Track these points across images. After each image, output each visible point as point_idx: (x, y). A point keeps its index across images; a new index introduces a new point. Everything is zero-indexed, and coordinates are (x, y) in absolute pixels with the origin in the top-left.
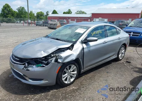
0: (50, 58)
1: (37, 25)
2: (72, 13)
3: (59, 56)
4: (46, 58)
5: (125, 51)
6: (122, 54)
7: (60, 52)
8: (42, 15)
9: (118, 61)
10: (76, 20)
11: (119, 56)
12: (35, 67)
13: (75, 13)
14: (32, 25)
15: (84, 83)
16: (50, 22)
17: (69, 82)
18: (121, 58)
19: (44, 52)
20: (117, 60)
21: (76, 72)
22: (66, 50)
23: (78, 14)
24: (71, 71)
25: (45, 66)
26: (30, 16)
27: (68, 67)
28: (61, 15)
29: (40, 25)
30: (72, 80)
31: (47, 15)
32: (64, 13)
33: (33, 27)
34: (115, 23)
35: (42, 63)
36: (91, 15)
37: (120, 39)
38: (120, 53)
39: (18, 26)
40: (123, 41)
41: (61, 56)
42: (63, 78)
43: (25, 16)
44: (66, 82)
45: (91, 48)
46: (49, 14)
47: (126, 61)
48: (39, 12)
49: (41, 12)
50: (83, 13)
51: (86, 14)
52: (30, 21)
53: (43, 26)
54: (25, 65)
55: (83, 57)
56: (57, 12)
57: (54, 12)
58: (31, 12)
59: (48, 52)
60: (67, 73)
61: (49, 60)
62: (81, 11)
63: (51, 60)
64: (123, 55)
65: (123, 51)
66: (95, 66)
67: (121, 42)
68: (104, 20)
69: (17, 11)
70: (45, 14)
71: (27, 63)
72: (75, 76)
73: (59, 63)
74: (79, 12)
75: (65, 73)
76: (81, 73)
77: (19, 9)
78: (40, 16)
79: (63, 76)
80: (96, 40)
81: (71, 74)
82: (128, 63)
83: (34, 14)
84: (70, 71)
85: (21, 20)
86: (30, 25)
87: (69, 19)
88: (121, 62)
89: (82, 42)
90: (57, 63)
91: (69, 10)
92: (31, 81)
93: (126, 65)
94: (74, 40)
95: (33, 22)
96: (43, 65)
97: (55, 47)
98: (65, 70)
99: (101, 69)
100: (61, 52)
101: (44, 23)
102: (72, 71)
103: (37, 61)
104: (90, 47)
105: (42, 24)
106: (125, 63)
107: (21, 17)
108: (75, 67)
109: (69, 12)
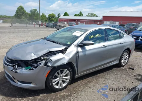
0: (39, 61)
1: (47, 27)
2: (83, 15)
3: (48, 59)
4: (36, 61)
5: (129, 57)
6: (126, 59)
7: (51, 55)
8: (53, 17)
9: (121, 67)
10: (85, 22)
11: (122, 62)
12: (24, 70)
13: (87, 15)
14: (43, 26)
15: (77, 89)
16: (59, 24)
17: (61, 87)
18: (124, 64)
19: (34, 54)
20: (119, 65)
21: (69, 77)
22: (58, 53)
23: (89, 16)
24: (63, 76)
25: (34, 68)
26: (42, 18)
27: (59, 71)
28: (72, 17)
29: (50, 27)
30: (64, 85)
31: (59, 17)
32: (75, 15)
33: (43, 28)
34: (125, 26)
35: (32, 66)
36: (102, 18)
37: (122, 43)
38: (122, 58)
39: (29, 27)
40: (127, 45)
41: (50, 59)
42: (54, 82)
43: (37, 18)
44: (57, 87)
45: (87, 53)
46: (60, 16)
47: (129, 67)
48: (51, 14)
49: (53, 14)
50: (94, 15)
51: (97, 16)
52: (40, 22)
53: (53, 27)
54: (15, 67)
55: (77, 61)
56: (68, 14)
57: (66, 14)
58: (43, 14)
59: (39, 55)
60: (59, 77)
61: (39, 63)
62: (92, 13)
63: (41, 63)
64: (127, 61)
65: (127, 57)
66: (92, 71)
67: (123, 46)
68: (115, 23)
69: (30, 13)
70: (57, 16)
71: (17, 64)
72: (68, 81)
73: (48, 66)
74: (91, 14)
75: (56, 77)
76: (76, 78)
77: (32, 11)
78: (51, 18)
79: (54, 80)
80: (92, 44)
81: (63, 78)
82: (132, 70)
83: (46, 16)
84: (61, 75)
85: (33, 22)
86: (41, 26)
87: (79, 21)
88: (123, 68)
89: (77, 46)
90: (46, 66)
91: (80, 12)
92: (20, 83)
93: (128, 72)
94: (69, 43)
95: (44, 23)
96: (33, 68)
97: (47, 50)
98: (56, 74)
99: (100, 74)
100: (53, 55)
101: (54, 25)
102: (65, 76)
103: (27, 64)
104: (86, 51)
105: (52, 26)
106: (128, 69)
107: (34, 19)
108: (68, 72)
109: (80, 15)
